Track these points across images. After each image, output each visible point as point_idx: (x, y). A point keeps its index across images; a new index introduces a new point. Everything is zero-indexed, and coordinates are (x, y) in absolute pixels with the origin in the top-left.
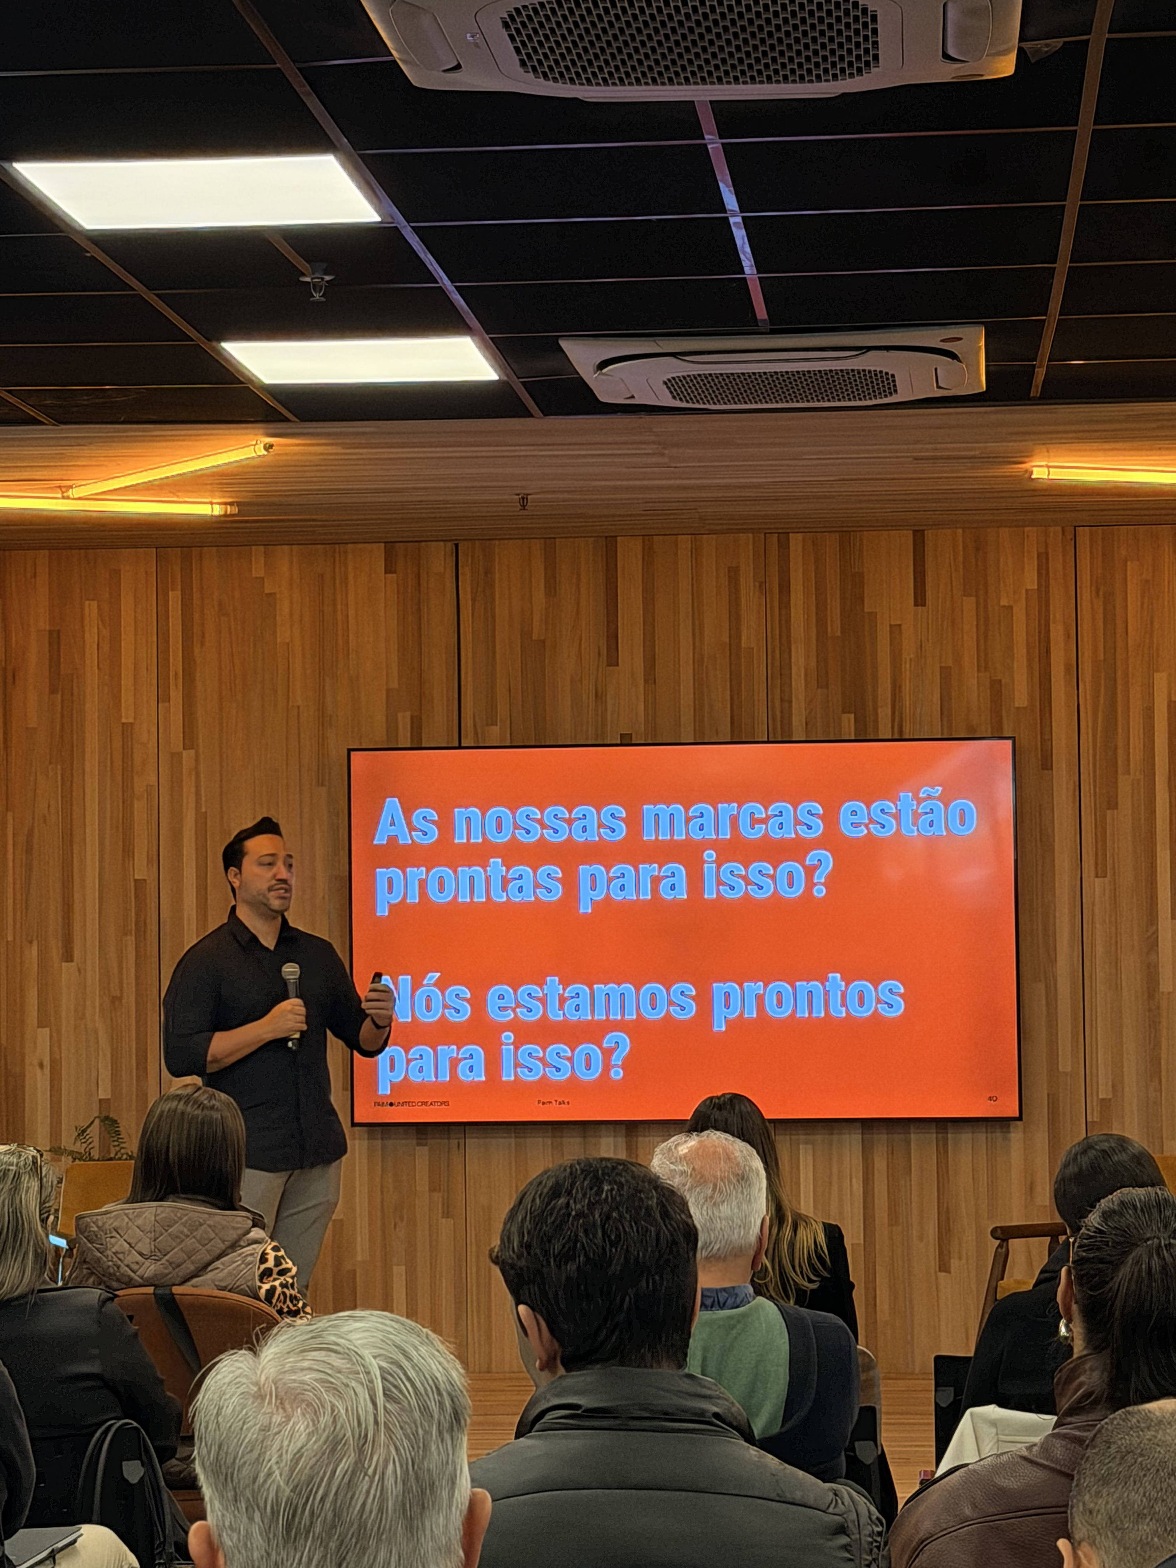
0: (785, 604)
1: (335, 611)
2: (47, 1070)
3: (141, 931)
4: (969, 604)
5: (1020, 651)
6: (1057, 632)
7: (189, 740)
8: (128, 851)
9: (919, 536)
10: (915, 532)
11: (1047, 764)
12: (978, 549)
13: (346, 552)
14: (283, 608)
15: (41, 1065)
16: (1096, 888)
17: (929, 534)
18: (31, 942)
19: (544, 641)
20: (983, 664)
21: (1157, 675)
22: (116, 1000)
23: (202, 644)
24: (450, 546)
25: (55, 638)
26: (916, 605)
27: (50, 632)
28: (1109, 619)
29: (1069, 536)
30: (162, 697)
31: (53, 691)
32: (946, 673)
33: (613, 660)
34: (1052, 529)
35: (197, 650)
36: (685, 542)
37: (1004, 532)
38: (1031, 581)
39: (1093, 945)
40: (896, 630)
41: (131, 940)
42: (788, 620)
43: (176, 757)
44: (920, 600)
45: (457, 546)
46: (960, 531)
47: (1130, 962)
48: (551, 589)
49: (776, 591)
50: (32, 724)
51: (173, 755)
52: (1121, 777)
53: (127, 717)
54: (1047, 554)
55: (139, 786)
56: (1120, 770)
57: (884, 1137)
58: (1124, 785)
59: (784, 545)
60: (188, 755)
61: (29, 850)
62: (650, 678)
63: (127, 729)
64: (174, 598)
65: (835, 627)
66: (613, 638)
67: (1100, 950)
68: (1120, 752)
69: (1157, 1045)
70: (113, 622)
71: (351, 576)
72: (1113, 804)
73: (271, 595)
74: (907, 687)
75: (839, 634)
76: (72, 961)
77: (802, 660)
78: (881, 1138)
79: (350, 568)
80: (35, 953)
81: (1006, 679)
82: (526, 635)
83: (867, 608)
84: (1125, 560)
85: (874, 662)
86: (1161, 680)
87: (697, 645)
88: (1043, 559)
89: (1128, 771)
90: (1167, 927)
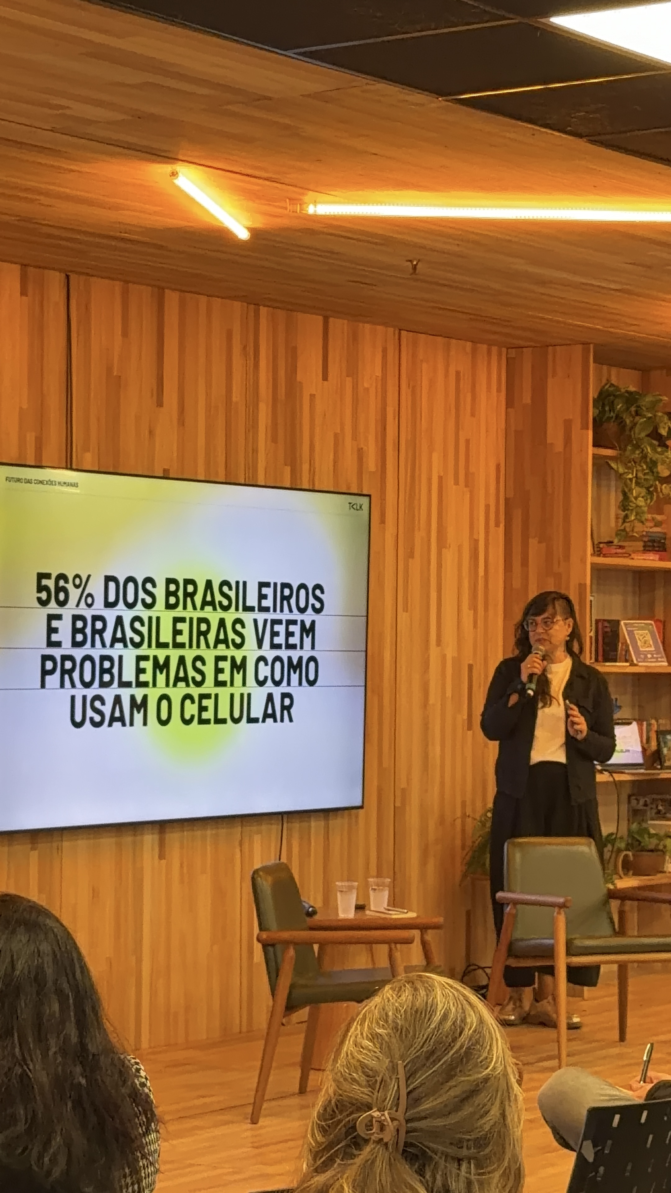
4: (349, 384)
5: (372, 427)
6: (390, 413)
9: (326, 322)
10: (324, 317)
11: (383, 518)
16: (403, 619)
17: (331, 320)
19: (119, 378)
20: (355, 434)
24: (63, 275)
26: (323, 379)
28: (414, 406)
29: (397, 336)
32: (336, 438)
33: (160, 402)
34: (389, 329)
37: (367, 327)
38: (378, 372)
40: (312, 398)
42: (258, 382)
44: (325, 376)
45: (68, 277)
46: (346, 321)
47: (416, 681)
48: (125, 331)
49: (252, 357)
52: (416, 533)
54: (386, 349)
57: (298, 826)
58: (417, 538)
59: (257, 316)
65: (282, 391)
68: (416, 513)
69: (427, 744)
72: (412, 554)
74: (317, 447)
75: (284, 397)
77: (264, 416)
81: (365, 448)
82: (109, 370)
83: (299, 378)
84: (422, 361)
85: (301, 424)
86: (435, 456)
87: (208, 395)
88: (385, 351)
89: (419, 529)
90: (434, 651)
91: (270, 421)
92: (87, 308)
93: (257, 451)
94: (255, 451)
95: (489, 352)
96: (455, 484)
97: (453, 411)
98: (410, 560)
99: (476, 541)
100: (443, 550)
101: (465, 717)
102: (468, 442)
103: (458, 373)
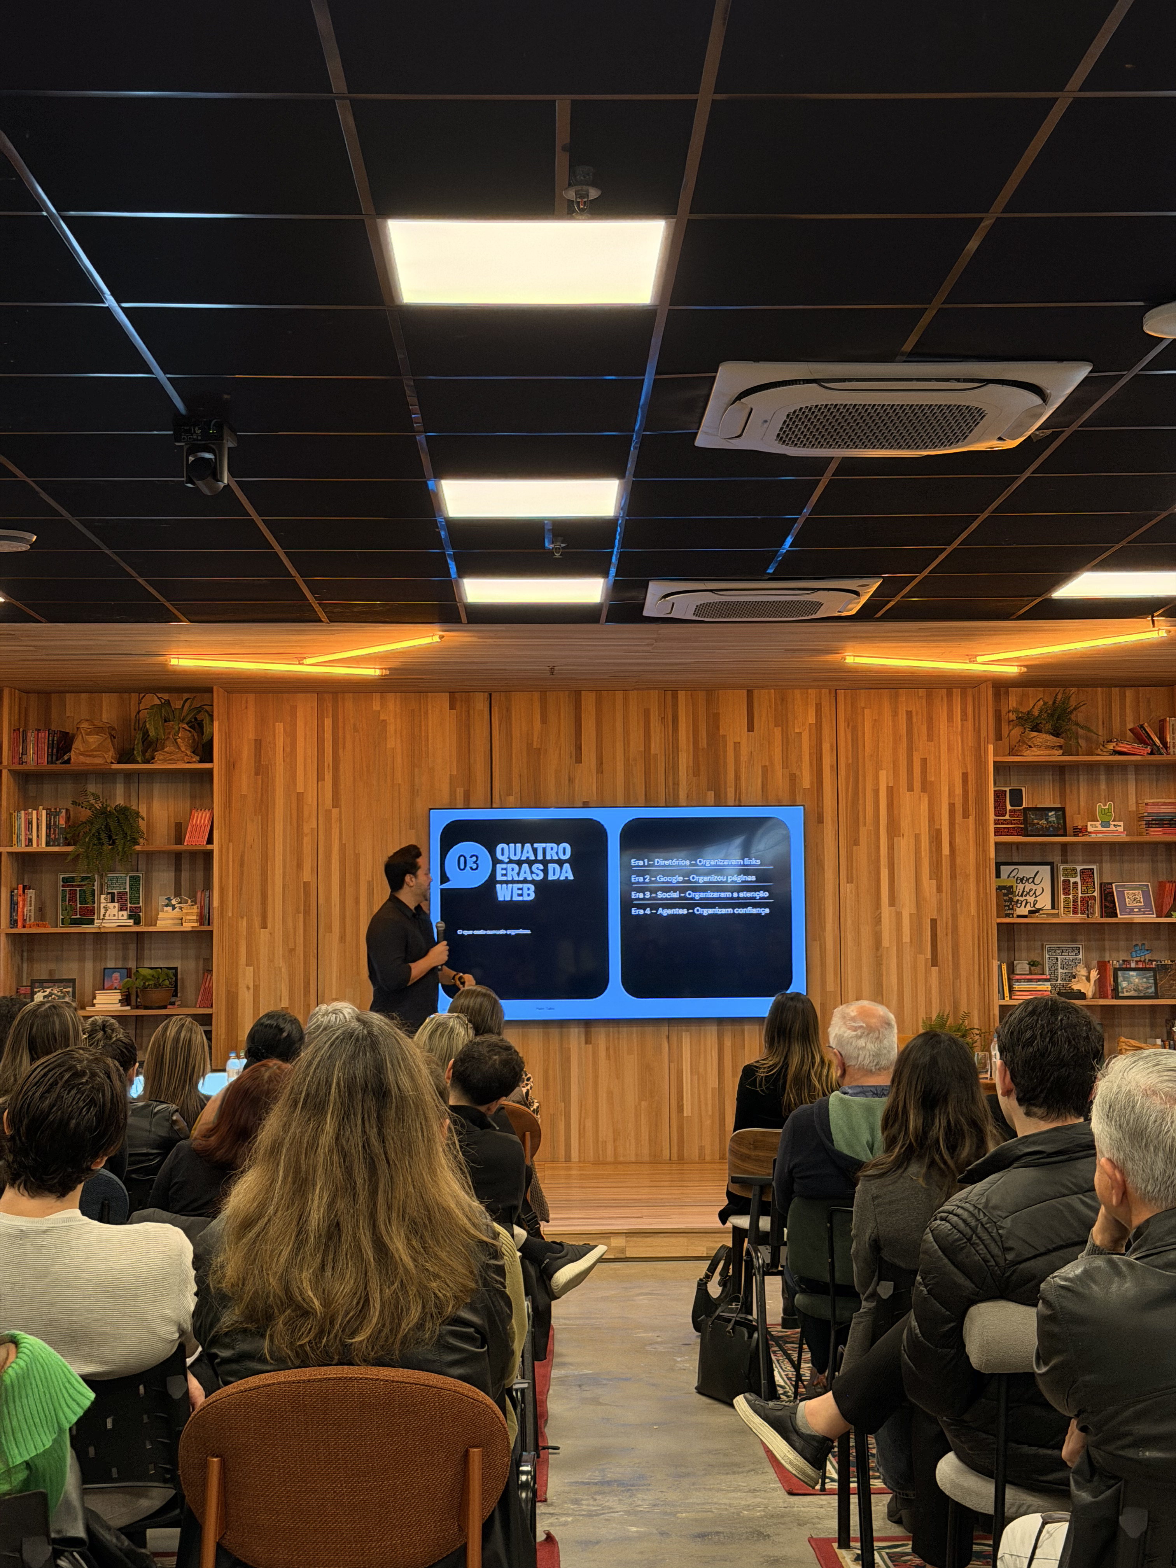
0: (676, 729)
1: (420, 730)
2: (251, 991)
3: (307, 912)
4: (778, 732)
5: (806, 758)
6: (826, 747)
7: (336, 803)
8: (300, 866)
9: (750, 694)
10: (748, 691)
11: (820, 820)
12: (783, 700)
13: (427, 697)
14: (391, 728)
15: (248, 988)
16: (847, 889)
17: (756, 692)
18: (242, 918)
19: (539, 749)
20: (786, 764)
21: (881, 772)
22: (292, 950)
23: (344, 748)
24: (486, 694)
25: (258, 744)
26: (749, 731)
27: (256, 740)
28: (855, 741)
29: (833, 694)
30: (320, 778)
31: (257, 774)
32: (765, 769)
33: (579, 760)
34: (823, 691)
35: (341, 751)
36: (620, 695)
37: (797, 692)
38: (812, 720)
39: (845, 920)
40: (737, 745)
41: (301, 916)
42: (677, 740)
43: (328, 813)
44: (751, 729)
45: (490, 695)
46: (773, 691)
47: (866, 931)
48: (544, 720)
49: (670, 724)
50: (244, 792)
51: (326, 811)
52: (861, 828)
53: (300, 789)
54: (821, 704)
55: (306, 829)
56: (861, 824)
57: (730, 1027)
58: (863, 832)
59: (675, 697)
60: (335, 811)
61: (242, 865)
62: (600, 770)
63: (300, 796)
64: (328, 723)
65: (703, 743)
66: (579, 748)
67: (849, 922)
68: (861, 814)
69: (881, 975)
70: (292, 735)
71: (430, 711)
72: (856, 843)
73: (385, 720)
74: (743, 776)
75: (706, 746)
76: (266, 928)
77: (685, 760)
78: (728, 1029)
79: (430, 707)
80: (245, 923)
81: (798, 773)
82: (529, 745)
83: (721, 732)
84: (863, 708)
85: (725, 762)
86: (883, 775)
87: (626, 752)
88: (819, 707)
89: (865, 825)
90: (886, 911)
91: (691, 764)
92: (508, 710)
93: (678, 784)
94: (676, 784)
95: (950, 695)
96: (908, 790)
97: (904, 739)
98: (855, 848)
99: (939, 832)
100: (895, 839)
101: (929, 956)
102: (924, 761)
103: (909, 714)
